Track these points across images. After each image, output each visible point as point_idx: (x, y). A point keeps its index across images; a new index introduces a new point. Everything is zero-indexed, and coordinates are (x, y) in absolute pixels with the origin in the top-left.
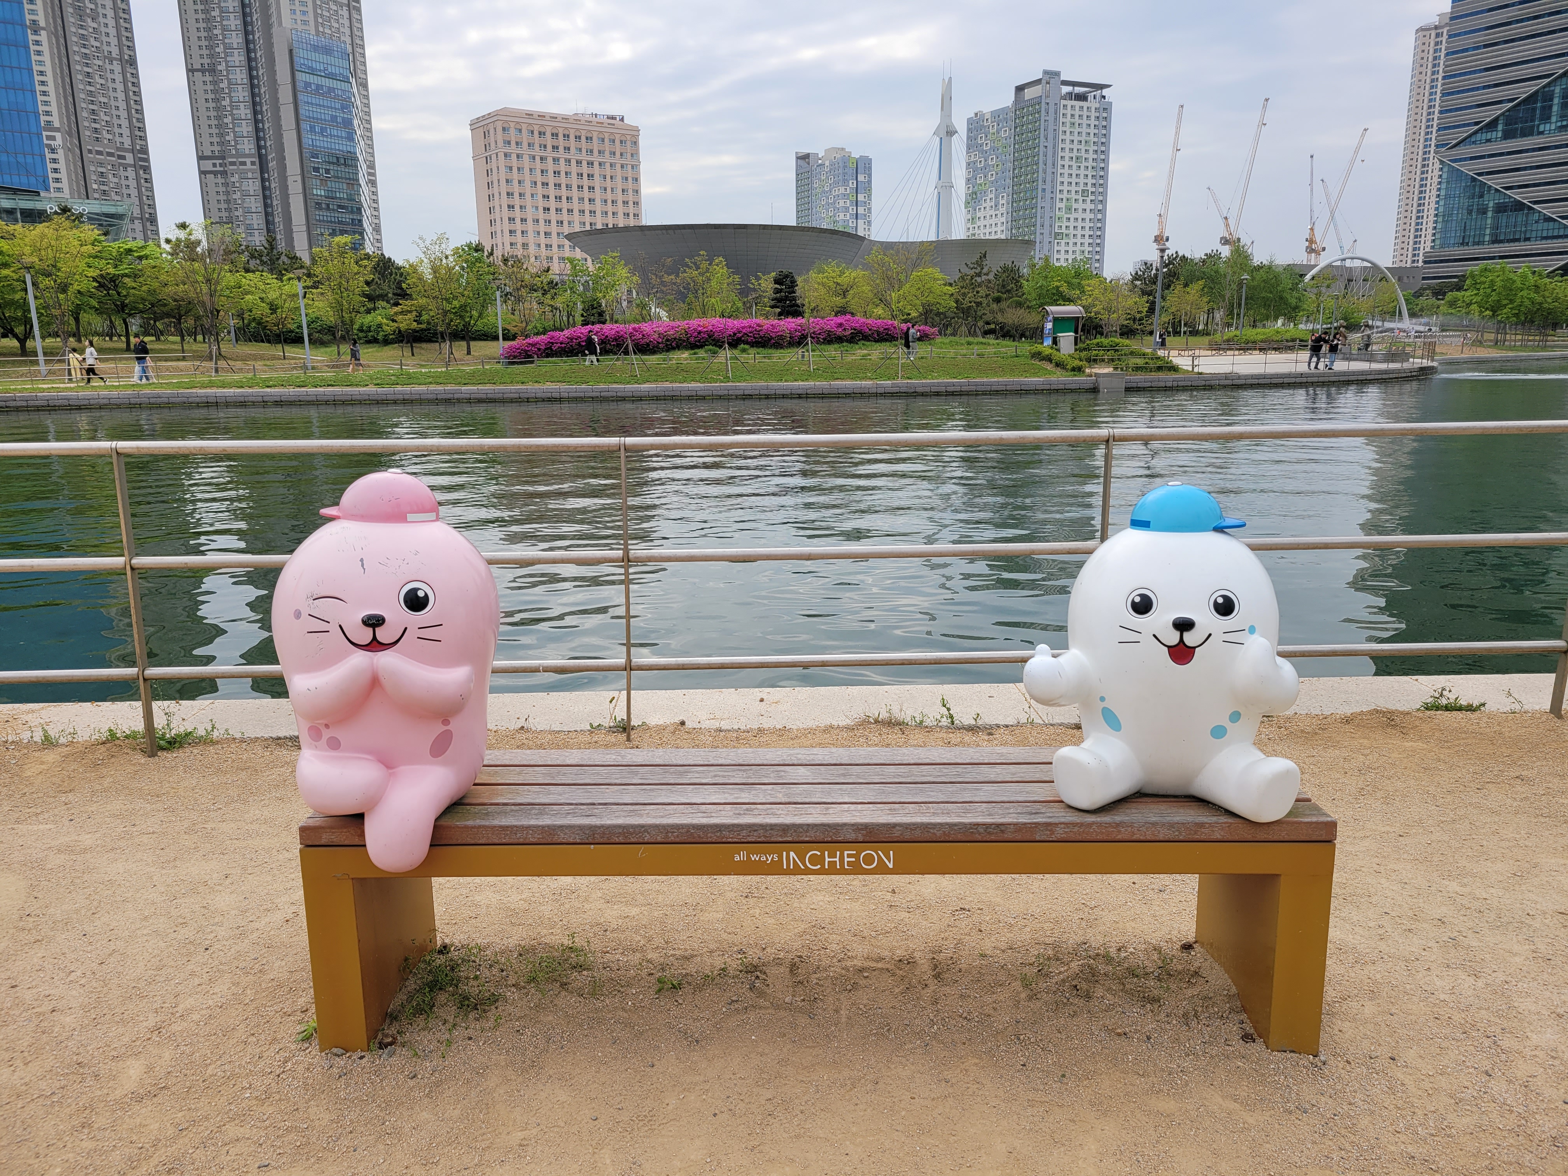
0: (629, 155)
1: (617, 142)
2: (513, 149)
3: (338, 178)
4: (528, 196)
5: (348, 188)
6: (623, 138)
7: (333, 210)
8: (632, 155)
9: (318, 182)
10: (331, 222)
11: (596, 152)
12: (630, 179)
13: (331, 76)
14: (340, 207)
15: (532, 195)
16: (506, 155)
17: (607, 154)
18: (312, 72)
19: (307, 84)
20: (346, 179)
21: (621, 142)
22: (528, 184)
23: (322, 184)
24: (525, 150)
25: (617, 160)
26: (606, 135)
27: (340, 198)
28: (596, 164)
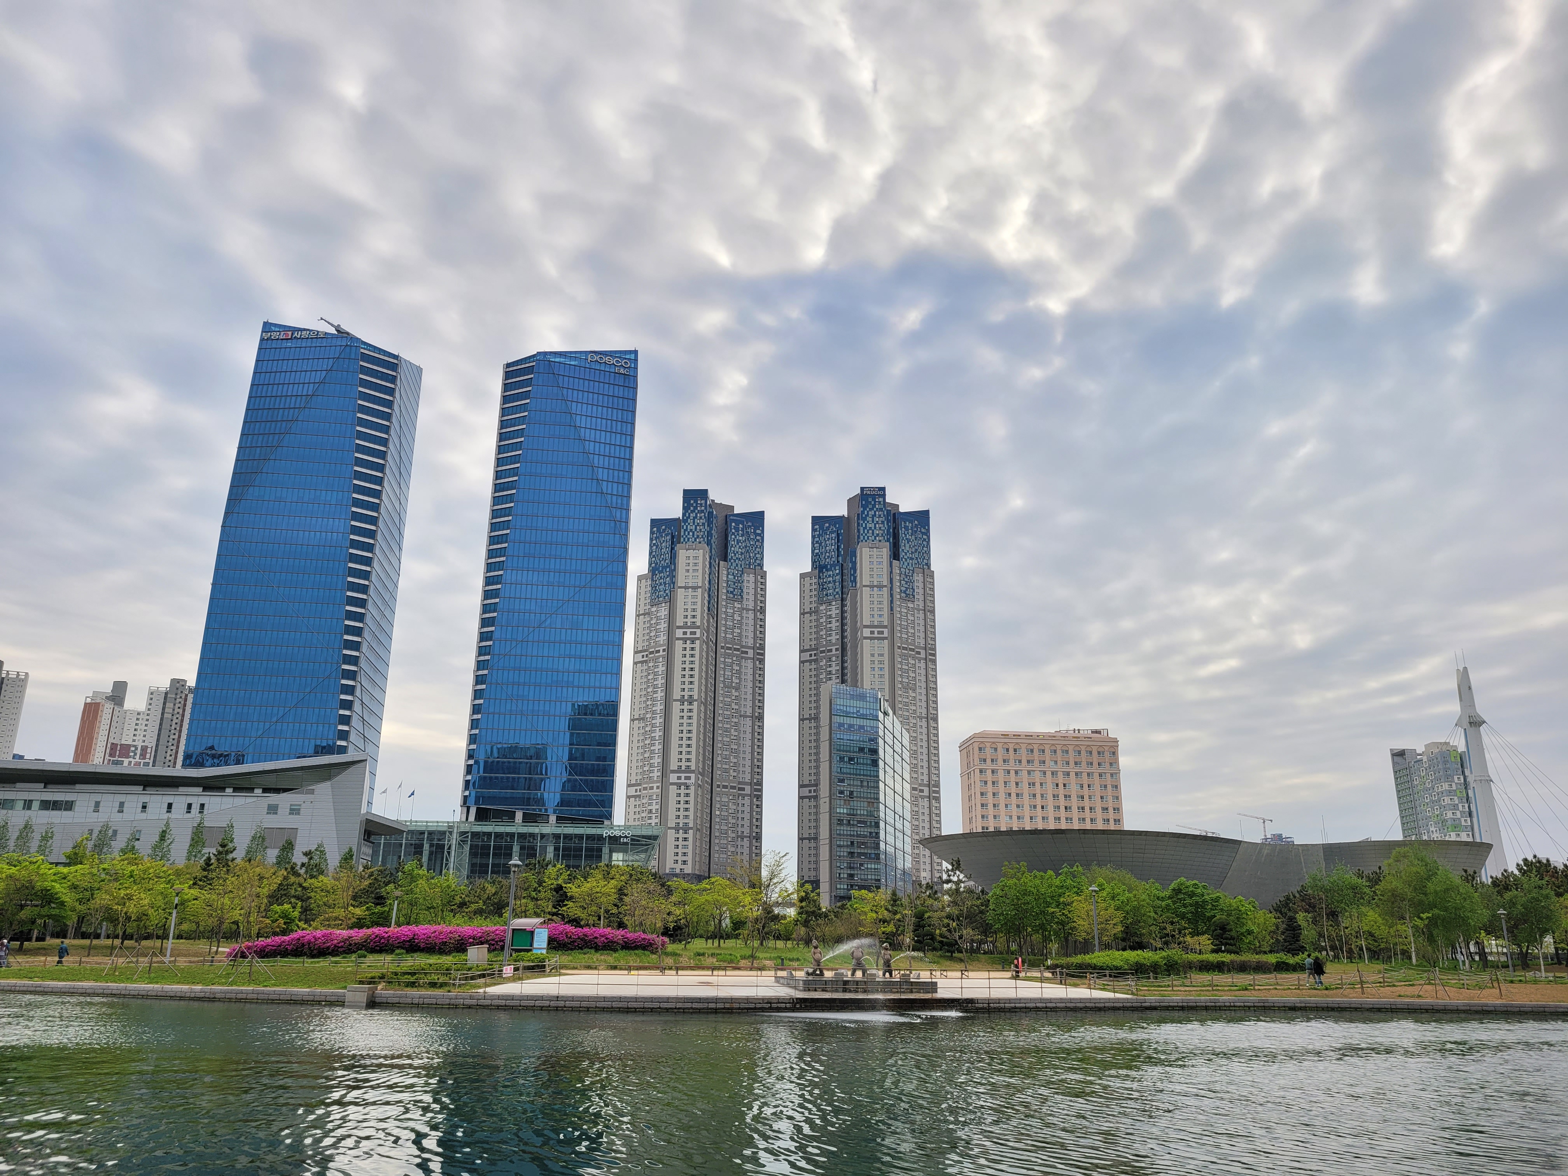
0: (1108, 765)
1: (1095, 753)
2: (989, 765)
3: (860, 797)
4: (1002, 807)
5: (869, 806)
6: (1101, 749)
7: (853, 825)
8: (1111, 764)
9: (842, 802)
10: (851, 835)
11: (1072, 763)
12: (1109, 787)
13: (863, 717)
14: (859, 822)
15: (1006, 806)
16: (981, 771)
17: (1084, 764)
18: (847, 715)
19: (841, 725)
20: (867, 798)
21: (1099, 753)
22: (1002, 795)
23: (845, 804)
24: (1000, 766)
25: (1095, 769)
26: (1083, 748)
27: (860, 815)
28: (1072, 775)
